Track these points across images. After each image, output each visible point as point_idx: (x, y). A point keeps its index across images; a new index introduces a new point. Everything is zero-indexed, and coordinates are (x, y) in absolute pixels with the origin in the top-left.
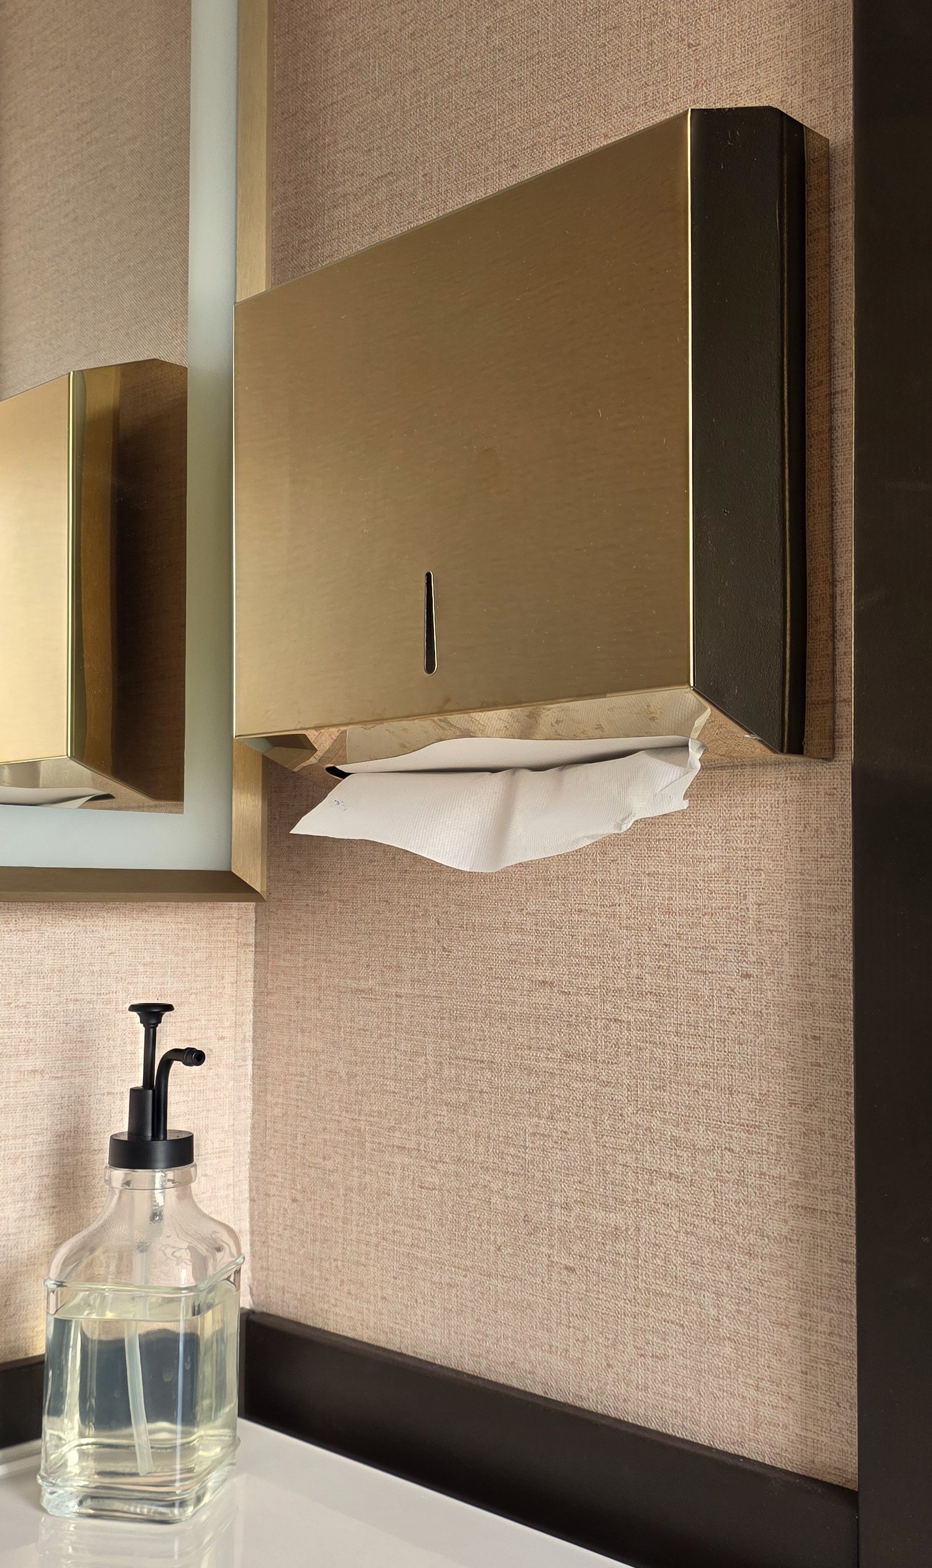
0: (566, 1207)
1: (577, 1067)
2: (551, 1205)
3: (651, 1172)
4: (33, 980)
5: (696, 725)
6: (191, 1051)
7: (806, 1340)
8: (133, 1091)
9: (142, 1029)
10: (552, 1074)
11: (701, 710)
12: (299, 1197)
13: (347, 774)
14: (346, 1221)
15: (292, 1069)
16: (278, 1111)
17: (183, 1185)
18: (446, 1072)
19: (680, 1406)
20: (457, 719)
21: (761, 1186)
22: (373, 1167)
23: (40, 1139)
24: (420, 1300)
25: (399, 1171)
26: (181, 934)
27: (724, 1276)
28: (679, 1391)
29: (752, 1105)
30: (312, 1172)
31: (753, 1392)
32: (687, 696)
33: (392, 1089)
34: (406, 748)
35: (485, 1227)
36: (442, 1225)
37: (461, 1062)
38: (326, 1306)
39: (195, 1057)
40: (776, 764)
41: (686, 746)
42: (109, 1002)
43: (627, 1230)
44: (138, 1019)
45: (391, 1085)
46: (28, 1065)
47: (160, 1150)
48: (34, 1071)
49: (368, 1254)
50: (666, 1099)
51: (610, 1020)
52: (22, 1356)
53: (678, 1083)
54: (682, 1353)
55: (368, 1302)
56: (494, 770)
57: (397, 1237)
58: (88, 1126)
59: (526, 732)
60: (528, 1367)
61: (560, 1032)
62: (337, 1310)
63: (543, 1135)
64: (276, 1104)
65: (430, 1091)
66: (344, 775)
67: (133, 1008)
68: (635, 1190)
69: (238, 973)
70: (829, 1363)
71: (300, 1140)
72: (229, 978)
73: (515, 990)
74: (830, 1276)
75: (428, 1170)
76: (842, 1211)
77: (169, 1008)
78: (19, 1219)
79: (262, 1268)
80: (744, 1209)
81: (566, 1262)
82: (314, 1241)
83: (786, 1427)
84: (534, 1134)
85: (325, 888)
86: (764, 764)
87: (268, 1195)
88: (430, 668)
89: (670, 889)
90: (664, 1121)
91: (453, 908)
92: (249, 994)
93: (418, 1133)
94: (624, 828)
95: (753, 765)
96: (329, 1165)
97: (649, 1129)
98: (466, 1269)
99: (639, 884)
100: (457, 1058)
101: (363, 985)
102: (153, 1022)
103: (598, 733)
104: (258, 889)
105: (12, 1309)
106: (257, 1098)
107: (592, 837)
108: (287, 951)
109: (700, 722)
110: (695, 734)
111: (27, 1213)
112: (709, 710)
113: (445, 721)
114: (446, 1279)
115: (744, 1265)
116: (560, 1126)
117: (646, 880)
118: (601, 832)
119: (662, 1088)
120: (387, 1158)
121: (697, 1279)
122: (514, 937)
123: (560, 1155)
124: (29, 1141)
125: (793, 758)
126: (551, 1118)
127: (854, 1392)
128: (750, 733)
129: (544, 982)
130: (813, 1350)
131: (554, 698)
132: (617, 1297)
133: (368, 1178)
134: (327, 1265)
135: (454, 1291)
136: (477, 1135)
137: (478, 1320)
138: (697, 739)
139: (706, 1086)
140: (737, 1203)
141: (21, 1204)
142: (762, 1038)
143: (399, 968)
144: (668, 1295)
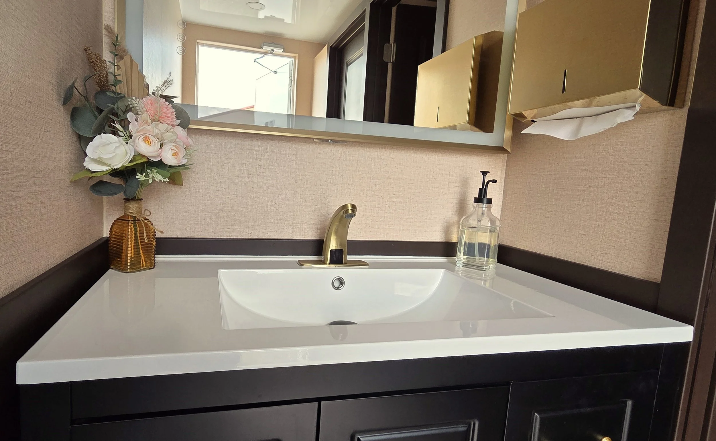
0: (585, 221)
1: (592, 189)
2: (581, 220)
3: (610, 212)
4: (458, 167)
5: (639, 100)
6: (494, 180)
7: (651, 250)
8: (479, 189)
9: (482, 176)
10: (585, 191)
11: (642, 95)
12: (513, 220)
13: (535, 122)
14: (524, 225)
15: (514, 192)
16: (509, 201)
17: (489, 209)
18: (555, 191)
19: (611, 264)
20: (569, 104)
21: (643, 215)
22: (533, 213)
23: (457, 200)
24: (542, 241)
25: (540, 214)
26: (489, 161)
27: (628, 235)
28: (612, 261)
29: (643, 196)
30: (517, 214)
31: (633, 261)
32: (637, 92)
33: (540, 196)
34: (554, 113)
35: (562, 226)
36: (550, 225)
37: (559, 189)
38: (518, 243)
39: (495, 181)
40: (664, 110)
41: (635, 106)
42: (473, 174)
43: (602, 225)
44: (482, 174)
45: (539, 195)
46: (456, 185)
47: (485, 200)
48: (457, 186)
49: (530, 232)
50: (618, 196)
51: (603, 178)
52: (451, 241)
53: (621, 192)
54: (613, 253)
55: (529, 242)
56: (577, 118)
57: (538, 228)
58: (467, 199)
59: (588, 106)
60: (570, 256)
61: (588, 181)
62: (521, 244)
63: (581, 205)
64: (509, 200)
65: (550, 196)
66: (534, 122)
67: (481, 172)
68: (605, 217)
69: (502, 171)
70: (657, 255)
71: (514, 207)
72: (499, 172)
73: (577, 172)
74: (660, 235)
75: (548, 213)
76: (667, 220)
77: (489, 172)
78: (452, 215)
79: (502, 235)
80: (637, 220)
81: (583, 233)
82: (516, 229)
83: (641, 269)
84: (578, 205)
85: (526, 151)
86: (660, 111)
87: (505, 219)
88: (563, 92)
89: (626, 145)
90: (616, 201)
91: (561, 154)
92: (504, 176)
93: (545, 205)
94: (614, 126)
95: (657, 112)
96: (521, 213)
97: (612, 202)
98: (556, 235)
99: (617, 145)
100: (558, 188)
101: (534, 173)
102: (485, 175)
103: (610, 104)
104: (509, 151)
105: (449, 232)
106: (504, 199)
107: (604, 129)
108: (514, 166)
109: (641, 99)
110: (639, 102)
111: (454, 214)
112: (644, 95)
113: (566, 105)
114: (550, 237)
115: (635, 233)
116: (586, 203)
117: (619, 143)
118: (607, 127)
119: (617, 193)
120: (537, 211)
121: (621, 236)
122: (578, 160)
123: (585, 209)
124: (455, 200)
125: (671, 108)
126: (583, 201)
127: (663, 261)
128: (656, 100)
129: (585, 170)
130: (653, 252)
131: (597, 95)
132: (597, 241)
133: (531, 215)
134: (519, 234)
135: (552, 240)
136: (562, 206)
137: (557, 246)
138: (640, 103)
139: (630, 192)
140: (635, 219)
141: (452, 212)
142: (649, 180)
143: (544, 169)
144: (611, 240)
